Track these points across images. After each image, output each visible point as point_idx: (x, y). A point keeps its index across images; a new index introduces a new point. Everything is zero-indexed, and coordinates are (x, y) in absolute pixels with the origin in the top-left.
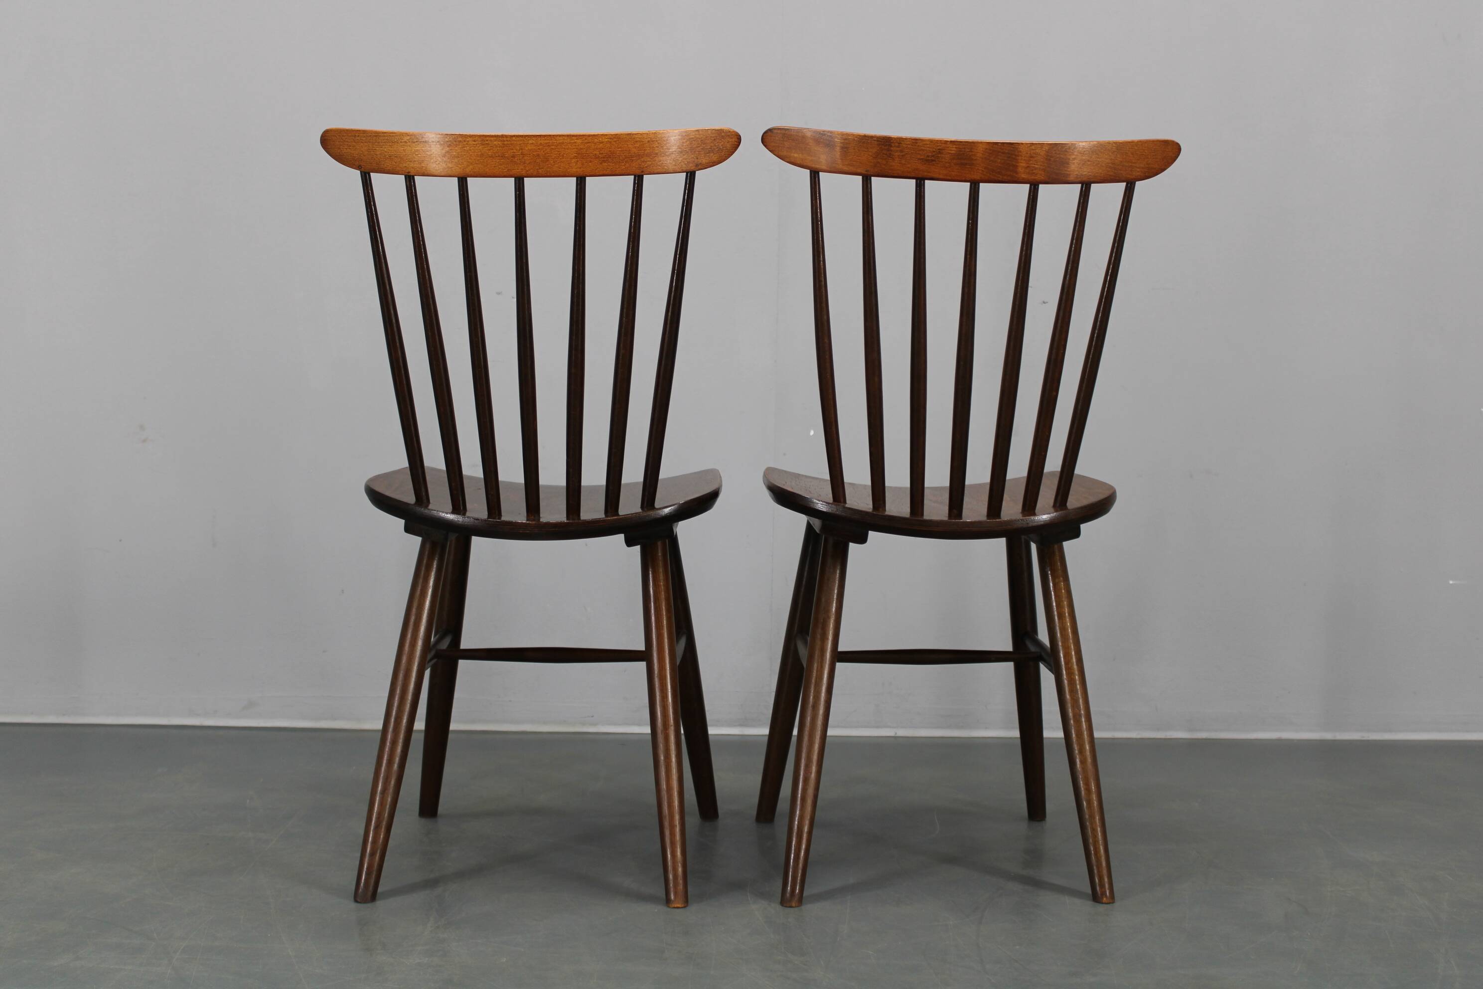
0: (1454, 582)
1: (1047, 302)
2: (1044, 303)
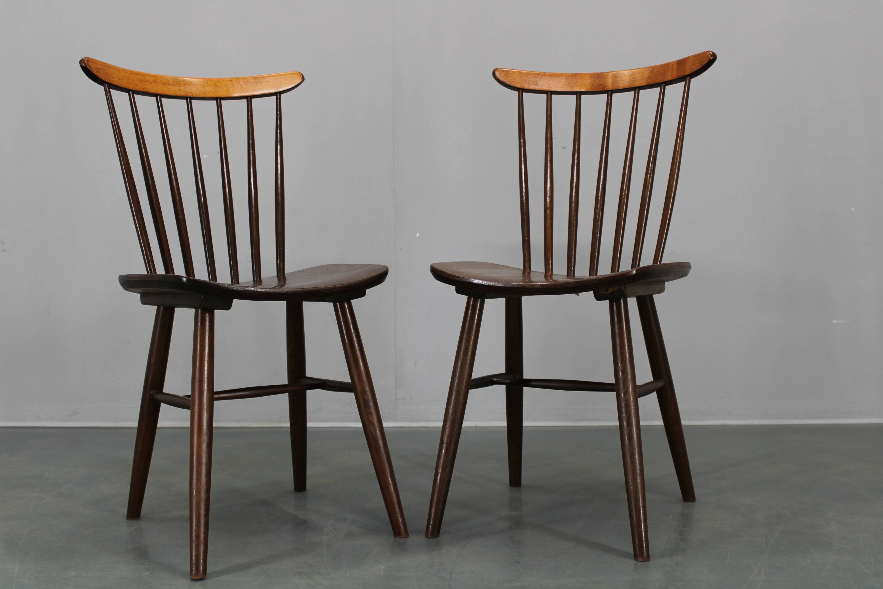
0: (837, 322)
1: (566, 148)
2: (564, 148)
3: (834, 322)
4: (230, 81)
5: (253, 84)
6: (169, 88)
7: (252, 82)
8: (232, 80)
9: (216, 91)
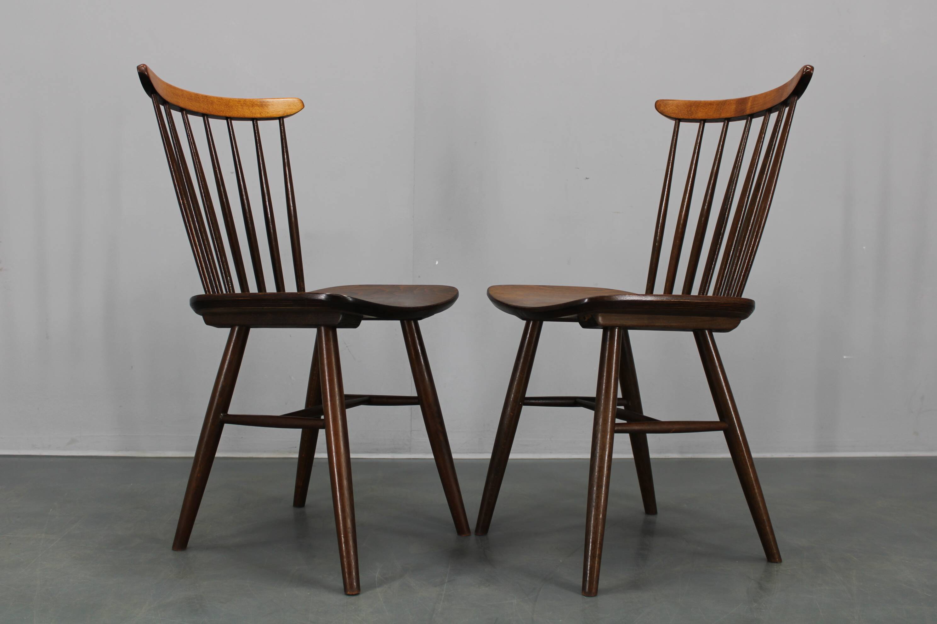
2: (587, 178)
3: (845, 357)
4: (239, 101)
5: (259, 107)
6: (193, 103)
7: (258, 105)
8: (240, 101)
9: (228, 111)
